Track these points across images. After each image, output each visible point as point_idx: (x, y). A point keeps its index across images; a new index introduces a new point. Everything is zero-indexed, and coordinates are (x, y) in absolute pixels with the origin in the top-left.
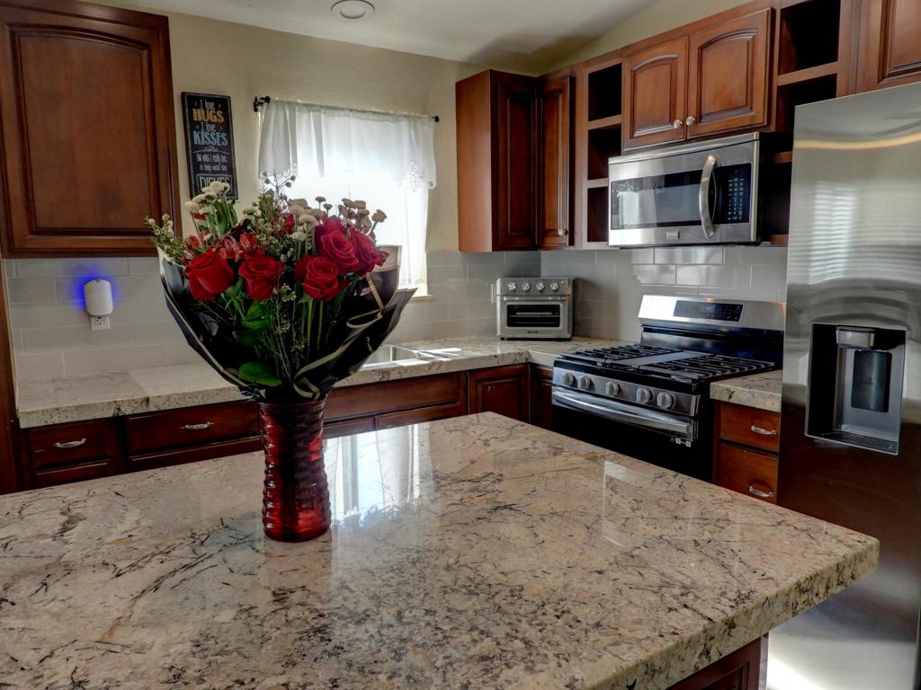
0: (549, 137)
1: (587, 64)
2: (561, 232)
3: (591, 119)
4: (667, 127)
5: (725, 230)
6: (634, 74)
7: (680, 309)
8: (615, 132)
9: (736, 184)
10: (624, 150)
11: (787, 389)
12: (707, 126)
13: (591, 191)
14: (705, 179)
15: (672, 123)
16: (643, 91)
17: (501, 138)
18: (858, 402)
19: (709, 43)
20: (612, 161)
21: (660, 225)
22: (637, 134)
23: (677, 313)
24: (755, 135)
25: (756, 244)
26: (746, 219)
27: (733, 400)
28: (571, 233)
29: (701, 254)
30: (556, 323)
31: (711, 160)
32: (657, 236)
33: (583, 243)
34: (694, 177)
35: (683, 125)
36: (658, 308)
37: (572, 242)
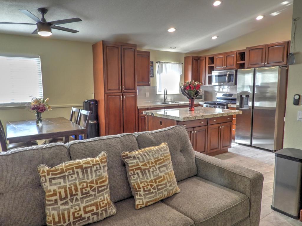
0: (201, 67)
1: (208, 55)
2: (203, 83)
3: (209, 64)
4: (221, 67)
5: (230, 83)
6: (216, 59)
7: (224, 95)
8: (213, 67)
9: (231, 76)
10: (214, 70)
11: (237, 105)
12: (227, 68)
13: (209, 76)
14: (227, 76)
15: (222, 67)
16: (217, 61)
17: (193, 67)
18: (245, 104)
19: (228, 56)
20: (212, 72)
21: (219, 82)
22: (217, 68)
23: (223, 96)
24: (234, 70)
25: (234, 85)
26: (233, 82)
27: (231, 107)
28: (205, 83)
29: (226, 87)
30: (202, 98)
31: (228, 73)
32: (218, 84)
33: (207, 85)
34: (225, 75)
35: (224, 67)
36: (220, 95)
37: (205, 84)
